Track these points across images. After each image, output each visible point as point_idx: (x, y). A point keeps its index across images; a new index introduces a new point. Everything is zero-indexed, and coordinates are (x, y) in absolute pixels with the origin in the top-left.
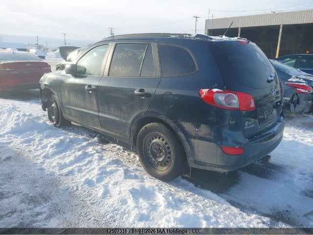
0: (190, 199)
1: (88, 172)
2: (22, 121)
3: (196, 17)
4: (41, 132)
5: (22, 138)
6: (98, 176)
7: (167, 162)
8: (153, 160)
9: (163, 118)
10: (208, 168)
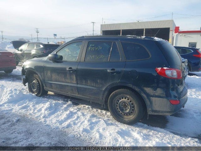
0: (151, 134)
1: (81, 124)
2: (15, 93)
3: (93, 23)
4: (31, 101)
5: (19, 105)
6: (90, 126)
7: (131, 112)
8: (121, 112)
9: (131, 86)
10: (160, 114)
